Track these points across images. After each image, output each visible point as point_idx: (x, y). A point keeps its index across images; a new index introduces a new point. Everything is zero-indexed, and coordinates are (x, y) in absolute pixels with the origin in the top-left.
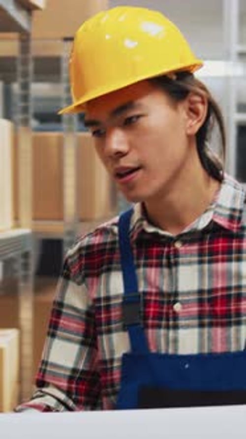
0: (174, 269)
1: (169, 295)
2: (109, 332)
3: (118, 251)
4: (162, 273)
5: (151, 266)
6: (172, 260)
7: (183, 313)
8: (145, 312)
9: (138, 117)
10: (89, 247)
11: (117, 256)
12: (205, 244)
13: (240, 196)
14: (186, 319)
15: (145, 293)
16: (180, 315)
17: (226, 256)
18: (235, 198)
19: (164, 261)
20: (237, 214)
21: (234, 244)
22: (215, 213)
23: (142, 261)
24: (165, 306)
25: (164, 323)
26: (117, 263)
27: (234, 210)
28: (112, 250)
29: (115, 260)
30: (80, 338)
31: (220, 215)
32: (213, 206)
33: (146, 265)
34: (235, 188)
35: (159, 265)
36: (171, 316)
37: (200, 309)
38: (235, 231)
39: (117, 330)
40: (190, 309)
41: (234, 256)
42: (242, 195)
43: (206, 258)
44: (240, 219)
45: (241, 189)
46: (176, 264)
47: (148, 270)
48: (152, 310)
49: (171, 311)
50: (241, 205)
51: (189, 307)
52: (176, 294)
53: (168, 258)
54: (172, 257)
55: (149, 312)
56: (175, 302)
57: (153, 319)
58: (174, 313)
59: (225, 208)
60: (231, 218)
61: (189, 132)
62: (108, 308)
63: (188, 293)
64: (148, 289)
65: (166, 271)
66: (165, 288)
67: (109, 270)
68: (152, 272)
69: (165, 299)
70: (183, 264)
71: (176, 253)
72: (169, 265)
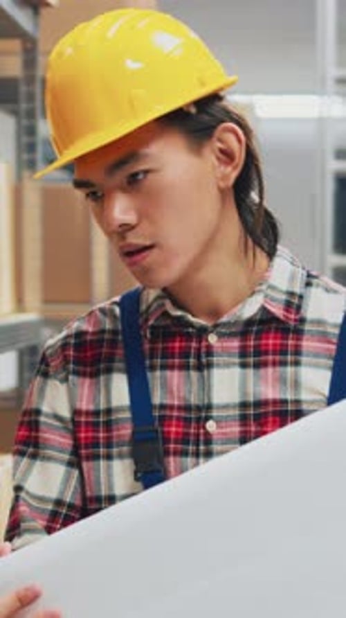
0: (205, 372)
1: (199, 408)
2: (109, 457)
3: (121, 345)
4: (189, 377)
5: (172, 367)
6: (204, 360)
7: (219, 434)
8: (163, 432)
9: (146, 172)
10: (80, 334)
11: (120, 352)
12: (250, 340)
13: (300, 276)
14: (223, 444)
15: (162, 407)
16: (215, 437)
17: (278, 358)
18: (292, 278)
19: (192, 361)
20: (296, 301)
21: (290, 342)
22: (266, 296)
23: (159, 361)
24: (193, 424)
25: (191, 448)
26: (120, 361)
27: (291, 294)
28: (113, 344)
29: (117, 358)
30: (66, 457)
31: (273, 299)
32: (264, 287)
33: (164, 367)
34: (292, 263)
35: (185, 367)
36: (202, 438)
37: (243, 429)
38: (292, 323)
39: (121, 456)
40: (228, 430)
41: (289, 358)
42: (302, 275)
43: (251, 360)
44: (299, 308)
45: (300, 265)
46: (210, 366)
47: (168, 373)
48: (173, 429)
49: (202, 431)
50: (301, 288)
51: (226, 427)
52: (209, 407)
53: (198, 357)
54: (203, 355)
55: (169, 433)
56: (207, 419)
57: (176, 442)
58: (207, 434)
59: (281, 291)
60: (288, 306)
61: (222, 184)
62: (108, 426)
63: (226, 407)
64: (167, 401)
65: (194, 375)
66: (194, 400)
67: (109, 371)
68: (175, 376)
69: (193, 416)
70: (218, 365)
71: (210, 351)
72: (200, 368)
